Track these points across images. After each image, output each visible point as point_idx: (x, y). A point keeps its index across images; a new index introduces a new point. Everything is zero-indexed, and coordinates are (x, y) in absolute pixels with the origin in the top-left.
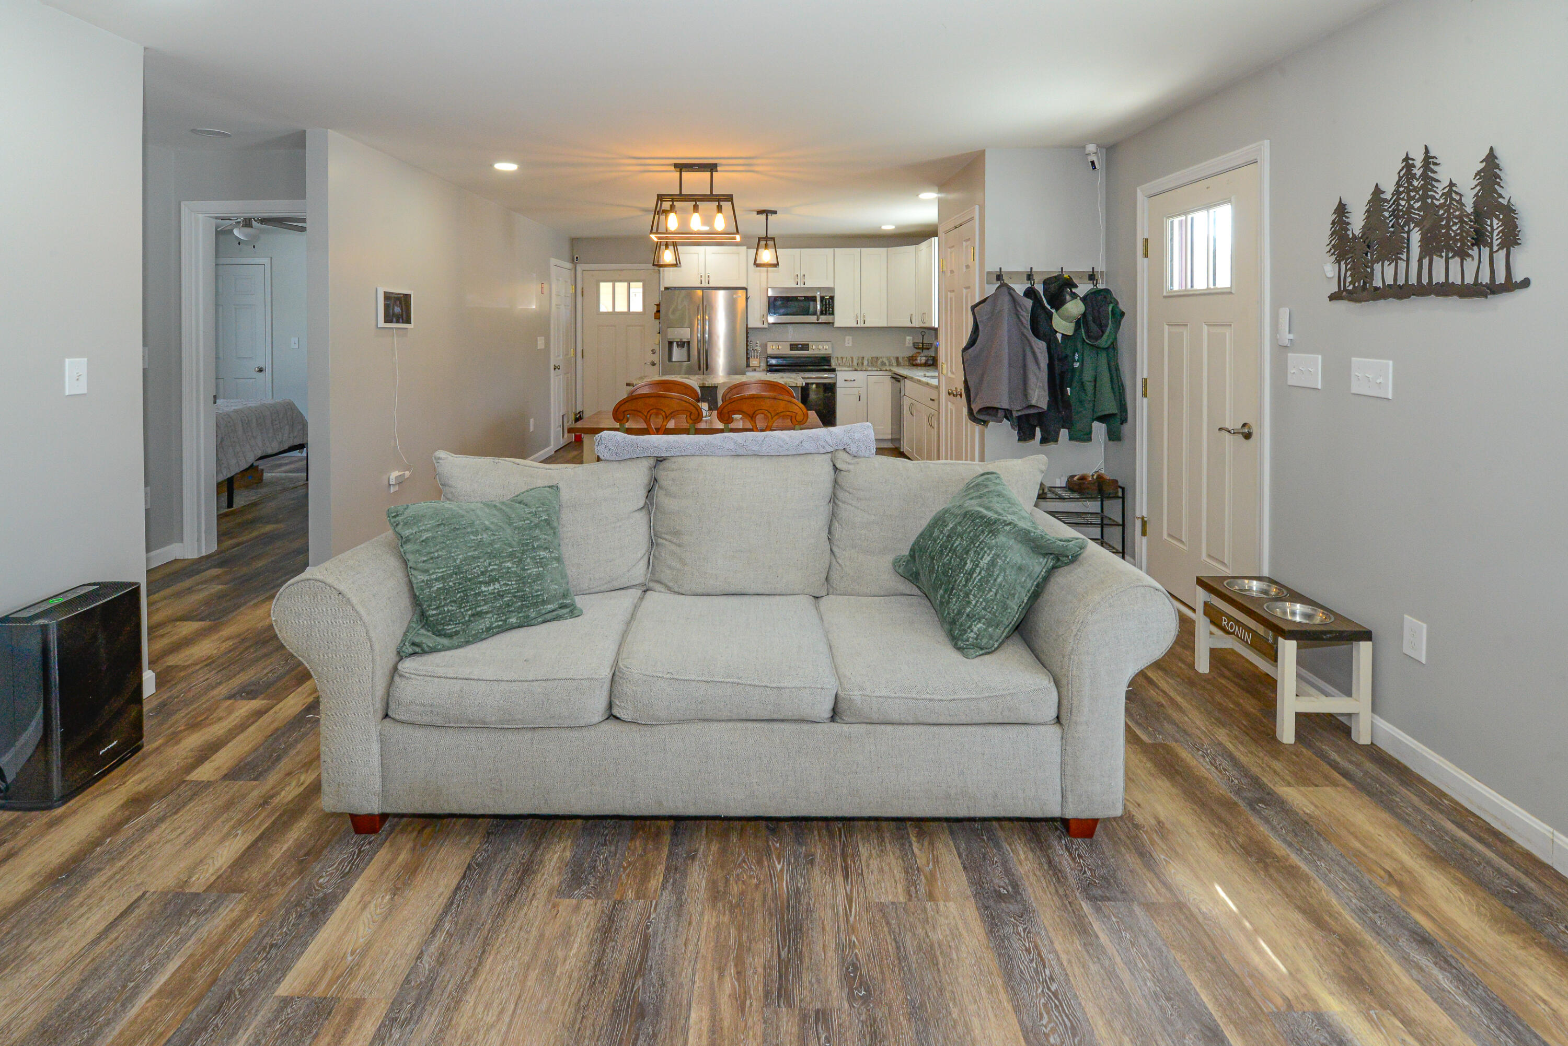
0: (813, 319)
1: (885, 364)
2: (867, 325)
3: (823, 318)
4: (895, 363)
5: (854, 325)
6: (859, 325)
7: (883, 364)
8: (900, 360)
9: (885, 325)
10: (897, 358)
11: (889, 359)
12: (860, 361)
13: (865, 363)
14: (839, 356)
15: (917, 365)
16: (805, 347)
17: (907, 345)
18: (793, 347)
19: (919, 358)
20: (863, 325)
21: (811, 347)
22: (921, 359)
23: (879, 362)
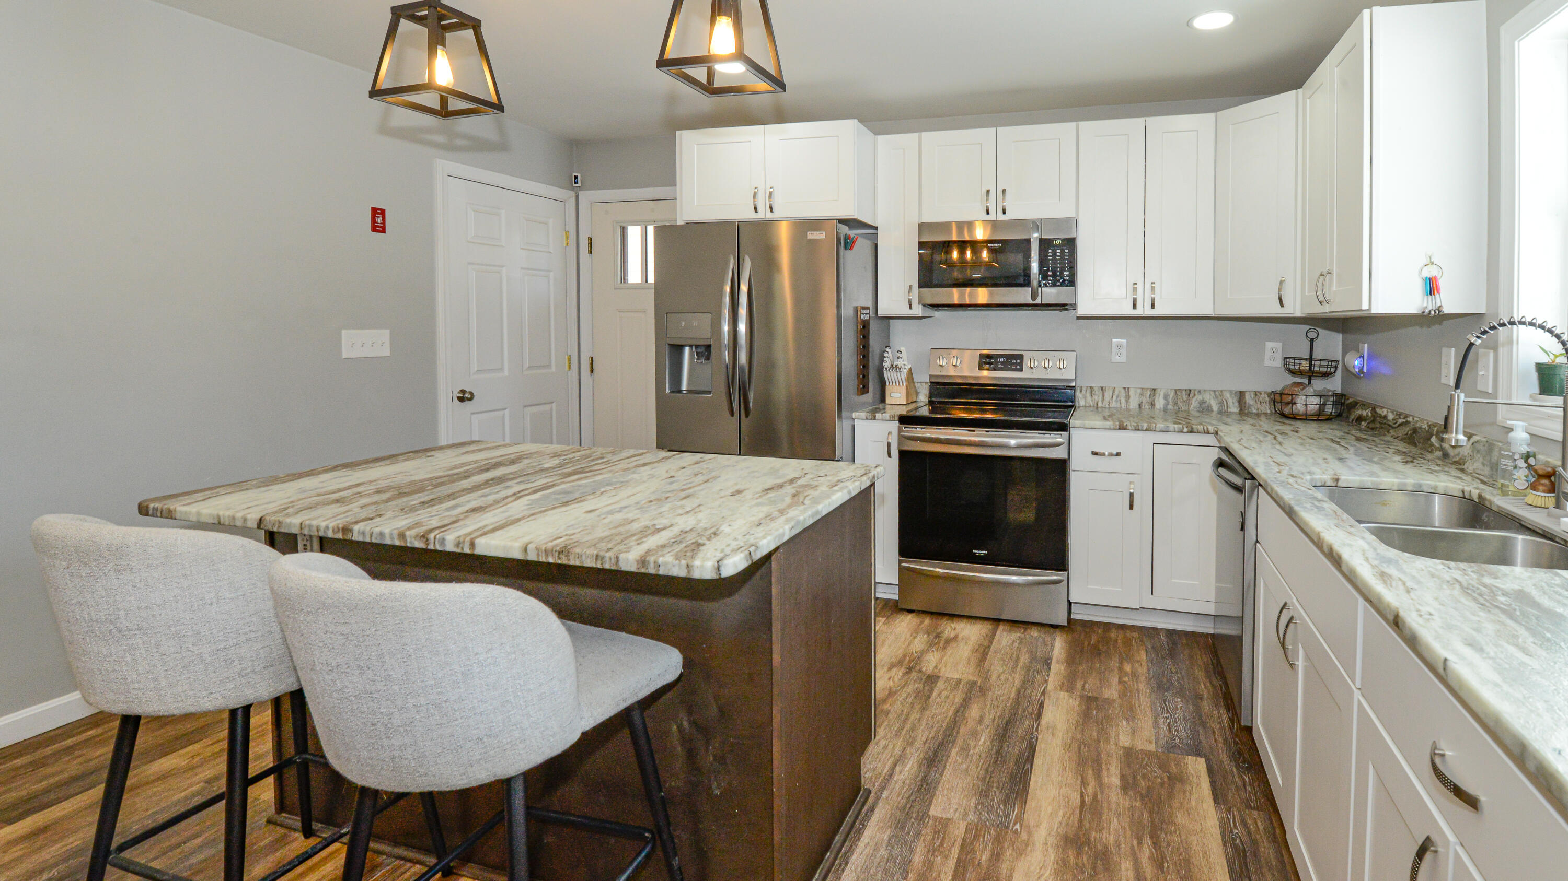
0: (1022, 295)
1: (1209, 409)
2: (1159, 311)
3: (1049, 294)
4: (1234, 408)
5: (1128, 311)
6: (1139, 312)
7: (1205, 409)
8: (1249, 399)
9: (1209, 312)
10: (1241, 395)
11: (1219, 394)
12: (1146, 399)
13: (1160, 403)
14: (1096, 385)
15: (1294, 417)
16: (1014, 361)
17: (1267, 362)
18: (988, 360)
19: (1300, 400)
20: (1148, 312)
21: (1027, 363)
22: (1307, 402)
23: (1194, 403)
